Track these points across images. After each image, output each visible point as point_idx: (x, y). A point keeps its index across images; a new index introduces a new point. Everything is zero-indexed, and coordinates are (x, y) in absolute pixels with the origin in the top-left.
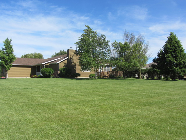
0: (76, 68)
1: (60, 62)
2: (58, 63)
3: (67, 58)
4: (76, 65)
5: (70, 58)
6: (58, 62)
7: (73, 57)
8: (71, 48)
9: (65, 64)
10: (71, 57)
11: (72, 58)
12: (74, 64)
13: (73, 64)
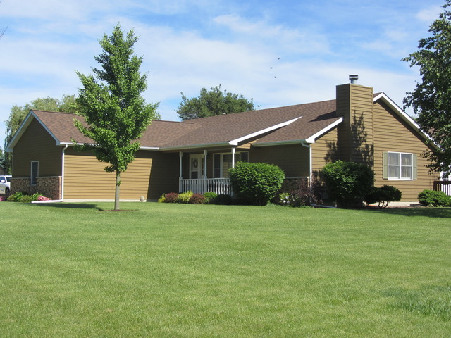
0: (372, 163)
1: (316, 139)
2: (308, 141)
3: (340, 120)
4: (372, 153)
5: (352, 122)
6: (311, 140)
7: (361, 118)
8: (353, 78)
9: (329, 145)
10: (358, 119)
11: (359, 124)
12: (367, 146)
13: (363, 146)
